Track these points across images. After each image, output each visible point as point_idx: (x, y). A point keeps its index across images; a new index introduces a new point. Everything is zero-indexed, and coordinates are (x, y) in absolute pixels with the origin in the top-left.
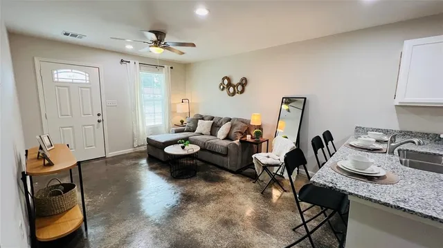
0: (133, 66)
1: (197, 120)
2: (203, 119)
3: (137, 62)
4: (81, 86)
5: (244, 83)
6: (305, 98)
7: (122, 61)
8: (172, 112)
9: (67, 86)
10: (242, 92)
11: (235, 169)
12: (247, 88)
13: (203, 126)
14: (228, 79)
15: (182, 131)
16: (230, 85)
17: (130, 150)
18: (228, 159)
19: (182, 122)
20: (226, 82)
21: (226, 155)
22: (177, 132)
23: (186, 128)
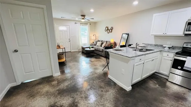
0: (78, 24)
1: (97, 42)
2: (99, 41)
3: (80, 23)
4: (65, 31)
5: (112, 29)
6: (129, 34)
7: (75, 23)
8: (90, 39)
9: (62, 31)
10: (111, 32)
11: (104, 56)
12: (113, 31)
13: (99, 44)
14: (107, 27)
15: (92, 45)
16: (108, 29)
17: (77, 50)
18: (103, 53)
19: (93, 42)
20: (107, 28)
21: (102, 52)
22: (91, 45)
23: (93, 44)
